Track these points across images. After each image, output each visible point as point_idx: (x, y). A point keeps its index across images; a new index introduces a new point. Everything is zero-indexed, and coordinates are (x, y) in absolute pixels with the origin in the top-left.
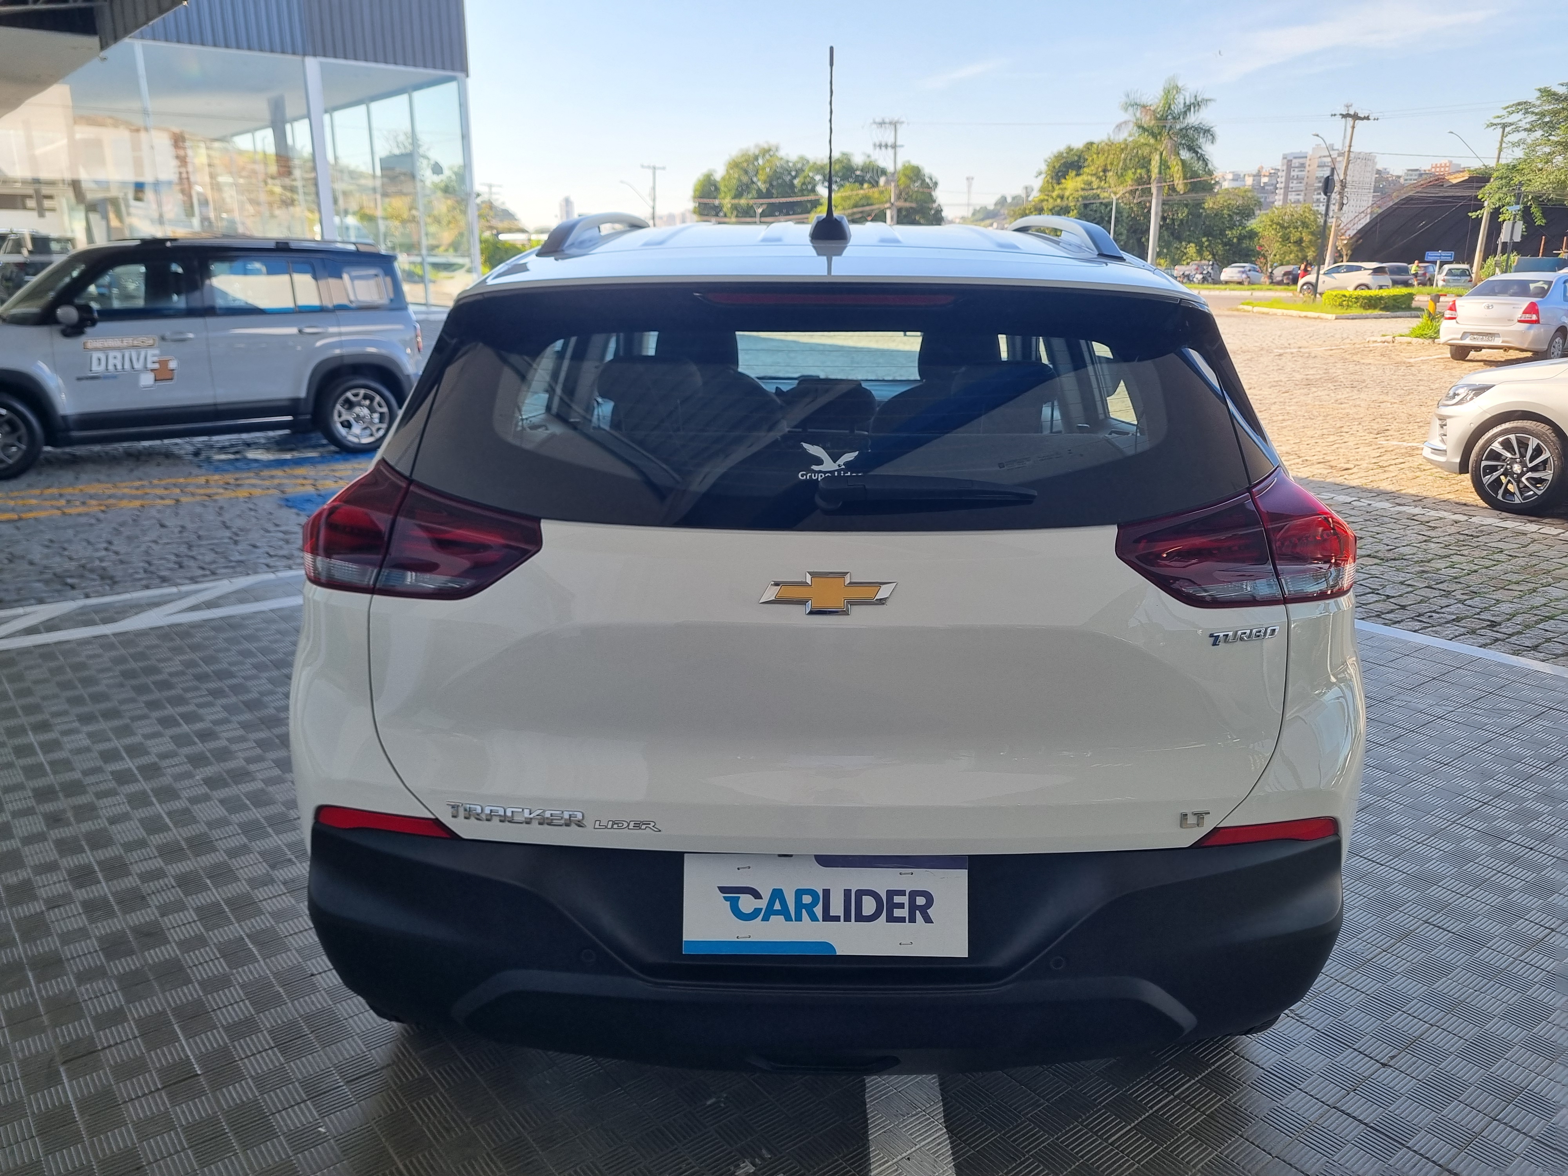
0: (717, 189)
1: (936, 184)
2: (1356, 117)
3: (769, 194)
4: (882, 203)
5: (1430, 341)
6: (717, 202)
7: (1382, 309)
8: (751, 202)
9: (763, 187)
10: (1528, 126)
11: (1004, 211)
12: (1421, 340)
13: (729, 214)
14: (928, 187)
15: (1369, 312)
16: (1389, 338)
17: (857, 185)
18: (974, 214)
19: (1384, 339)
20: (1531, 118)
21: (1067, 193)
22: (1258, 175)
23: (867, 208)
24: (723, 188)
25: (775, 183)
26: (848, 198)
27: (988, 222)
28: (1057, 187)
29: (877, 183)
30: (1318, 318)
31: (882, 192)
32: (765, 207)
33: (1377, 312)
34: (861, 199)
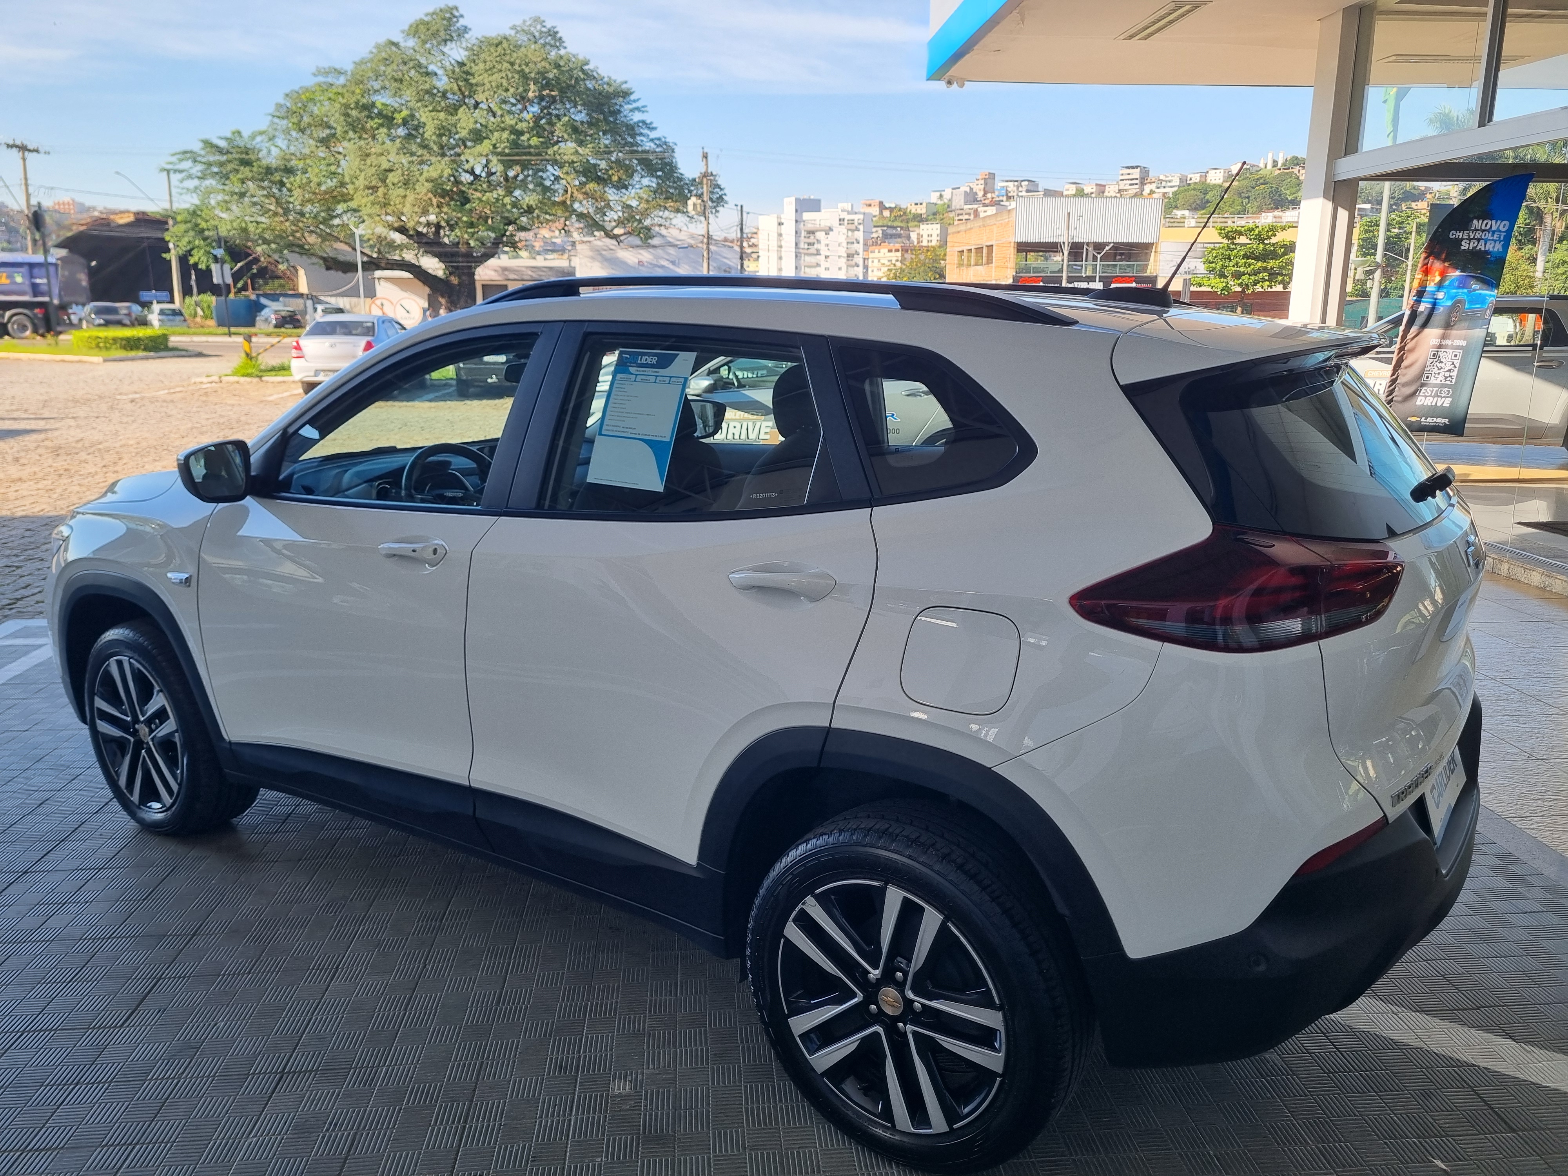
2: (23, 148)
5: (257, 379)
7: (145, 349)
10: (199, 174)
12: (248, 379)
15: (133, 354)
16: (215, 378)
19: (210, 379)
20: (200, 167)
30: (80, 361)
33: (141, 353)
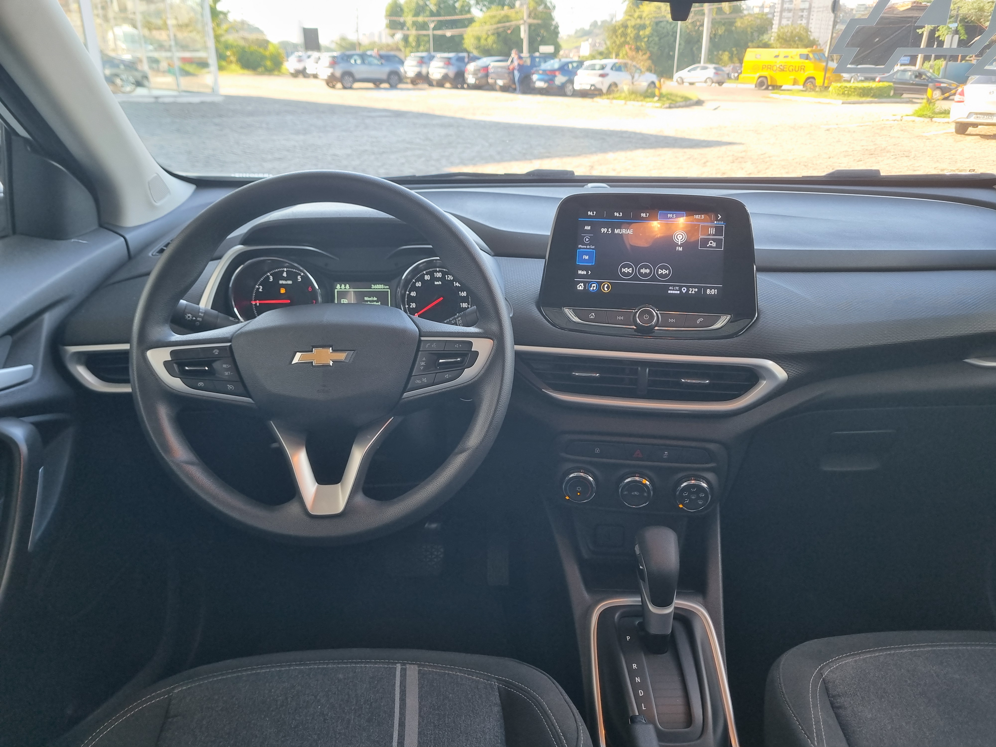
0: (402, 10)
1: (554, 7)
3: (438, 14)
4: (517, 20)
5: (929, 120)
6: (402, 20)
7: (872, 97)
8: (426, 19)
9: (434, 8)
11: (597, 31)
13: (410, 28)
14: (549, 8)
15: (863, 99)
17: (500, 7)
18: (576, 33)
21: (644, 15)
22: (762, 7)
23: (507, 24)
24: (406, 10)
25: (442, 6)
26: (494, 17)
27: (585, 38)
28: (637, 10)
29: (514, 5)
30: (830, 103)
31: (517, 13)
32: (435, 23)
33: (869, 99)
34: (503, 18)
